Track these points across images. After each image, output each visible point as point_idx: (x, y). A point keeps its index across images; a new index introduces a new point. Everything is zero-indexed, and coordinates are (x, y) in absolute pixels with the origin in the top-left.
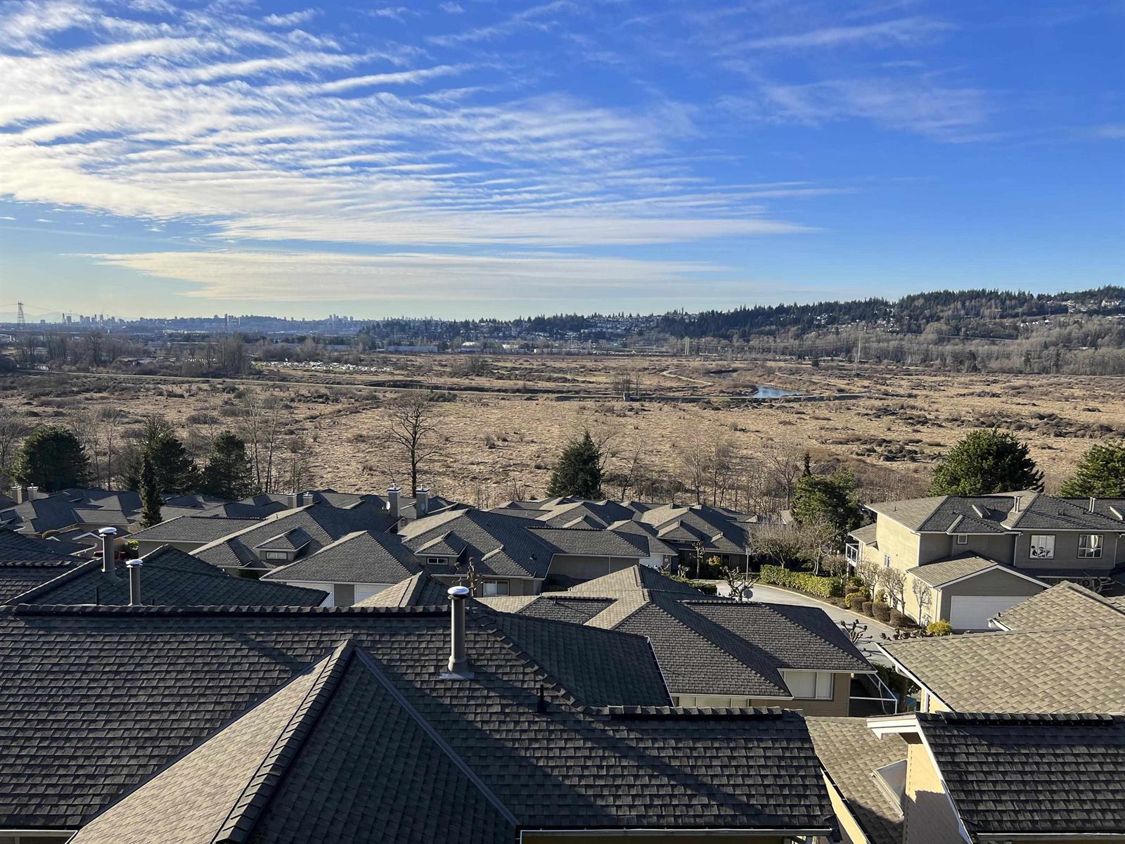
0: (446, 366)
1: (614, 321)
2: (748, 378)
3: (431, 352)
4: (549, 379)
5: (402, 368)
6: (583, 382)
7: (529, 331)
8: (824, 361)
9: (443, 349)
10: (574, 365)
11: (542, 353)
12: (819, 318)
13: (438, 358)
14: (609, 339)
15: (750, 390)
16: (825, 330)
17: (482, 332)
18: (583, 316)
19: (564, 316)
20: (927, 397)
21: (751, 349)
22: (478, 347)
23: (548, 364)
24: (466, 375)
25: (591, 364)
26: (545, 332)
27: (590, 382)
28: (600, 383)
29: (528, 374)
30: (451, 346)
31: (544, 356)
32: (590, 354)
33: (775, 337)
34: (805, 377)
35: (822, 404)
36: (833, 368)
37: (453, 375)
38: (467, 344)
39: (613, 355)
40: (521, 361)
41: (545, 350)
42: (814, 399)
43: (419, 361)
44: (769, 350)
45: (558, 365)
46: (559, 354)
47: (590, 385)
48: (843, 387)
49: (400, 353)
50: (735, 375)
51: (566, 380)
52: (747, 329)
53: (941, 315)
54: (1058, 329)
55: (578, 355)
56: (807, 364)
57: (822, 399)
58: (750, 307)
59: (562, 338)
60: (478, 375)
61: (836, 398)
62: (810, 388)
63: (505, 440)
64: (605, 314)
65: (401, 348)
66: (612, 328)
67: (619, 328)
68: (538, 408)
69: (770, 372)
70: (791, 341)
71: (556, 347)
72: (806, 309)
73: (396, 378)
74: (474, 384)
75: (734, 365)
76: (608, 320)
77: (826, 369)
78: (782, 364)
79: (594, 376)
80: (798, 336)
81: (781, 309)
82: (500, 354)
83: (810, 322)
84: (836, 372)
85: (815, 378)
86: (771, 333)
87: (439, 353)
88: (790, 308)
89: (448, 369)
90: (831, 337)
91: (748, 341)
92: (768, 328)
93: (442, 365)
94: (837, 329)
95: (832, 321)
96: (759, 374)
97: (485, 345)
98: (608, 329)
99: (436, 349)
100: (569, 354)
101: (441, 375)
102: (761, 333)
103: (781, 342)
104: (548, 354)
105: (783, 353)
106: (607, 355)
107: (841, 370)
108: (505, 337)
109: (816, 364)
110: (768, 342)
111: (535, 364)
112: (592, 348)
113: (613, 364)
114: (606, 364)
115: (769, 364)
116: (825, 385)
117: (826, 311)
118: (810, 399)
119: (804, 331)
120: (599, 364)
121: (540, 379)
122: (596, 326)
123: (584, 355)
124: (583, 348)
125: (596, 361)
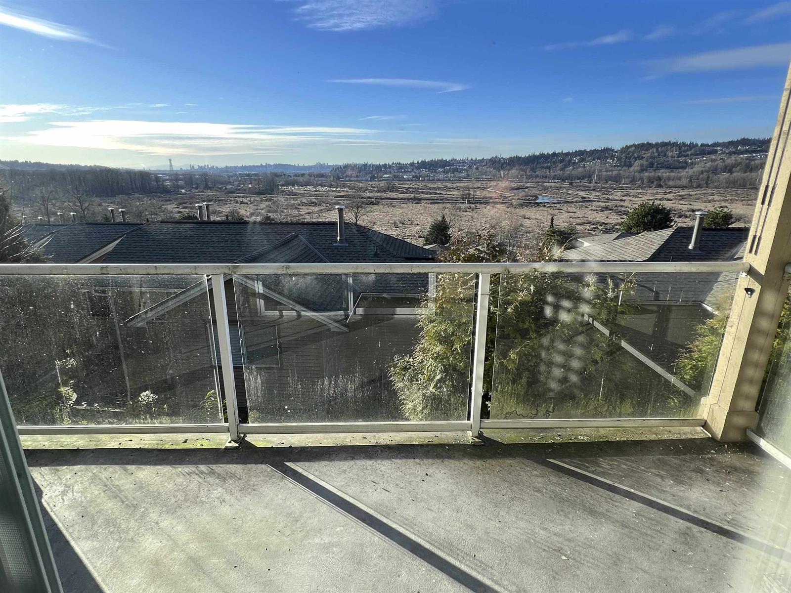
0: (374, 187)
1: (463, 162)
2: (534, 192)
3: (367, 180)
4: (427, 193)
5: (353, 189)
6: (445, 194)
7: (418, 168)
8: (576, 182)
9: (373, 178)
10: (441, 186)
12: (575, 159)
13: (370, 183)
14: (460, 172)
15: (534, 198)
16: (578, 165)
17: (393, 169)
18: (446, 160)
19: (436, 160)
20: (631, 201)
21: (537, 176)
22: (392, 177)
23: (427, 185)
24: (385, 192)
25: (450, 185)
26: (426, 168)
27: (449, 195)
28: (454, 195)
29: (417, 191)
30: (377, 177)
31: (425, 181)
32: (450, 180)
33: (550, 170)
34: (565, 191)
35: (573, 205)
36: (580, 186)
37: (377, 192)
38: (385, 176)
39: (462, 181)
40: (413, 184)
41: (426, 178)
42: (569, 202)
43: (361, 185)
44: (546, 177)
45: (432, 186)
46: (432, 180)
47: (449, 196)
48: (584, 196)
49: (352, 181)
50: (526, 190)
51: (436, 194)
52: (534, 165)
53: (644, 156)
54: (710, 163)
55: (443, 181)
56: (566, 184)
57: (572, 202)
58: (537, 153)
59: (435, 172)
60: (390, 192)
61: (580, 202)
62: (567, 197)
63: (403, 224)
64: (458, 159)
65: (352, 179)
66: (462, 166)
67: (465, 166)
68: (421, 208)
69: (546, 188)
70: (559, 171)
71: (432, 177)
72: (568, 154)
73: (349, 193)
74: (388, 196)
75: (526, 185)
76: (459, 162)
77: (577, 187)
78: (553, 184)
79: (451, 191)
80: (562, 169)
81: (554, 154)
82: (402, 181)
83: (570, 161)
84: (582, 188)
85: (570, 192)
86: (549, 168)
87: (371, 181)
88: (559, 153)
89: (375, 189)
90: (580, 170)
91: (535, 172)
92: (546, 164)
93: (372, 187)
94: (584, 164)
95: (582, 160)
96: (540, 189)
97: (395, 176)
98: (460, 166)
99: (369, 179)
100: (438, 180)
101: (371, 192)
102: (542, 167)
103: (554, 172)
104: (427, 180)
105: (554, 179)
106: (459, 180)
107: (584, 187)
108: (405, 172)
109: (571, 184)
110: (546, 173)
111: (421, 185)
112: (451, 177)
113: (461, 185)
114: (458, 185)
115: (545, 184)
116: (575, 195)
117: (579, 155)
118: (566, 202)
119: (566, 166)
120: (454, 185)
121: (423, 193)
122: (453, 165)
123: (446, 180)
124: (446, 177)
125: (452, 184)
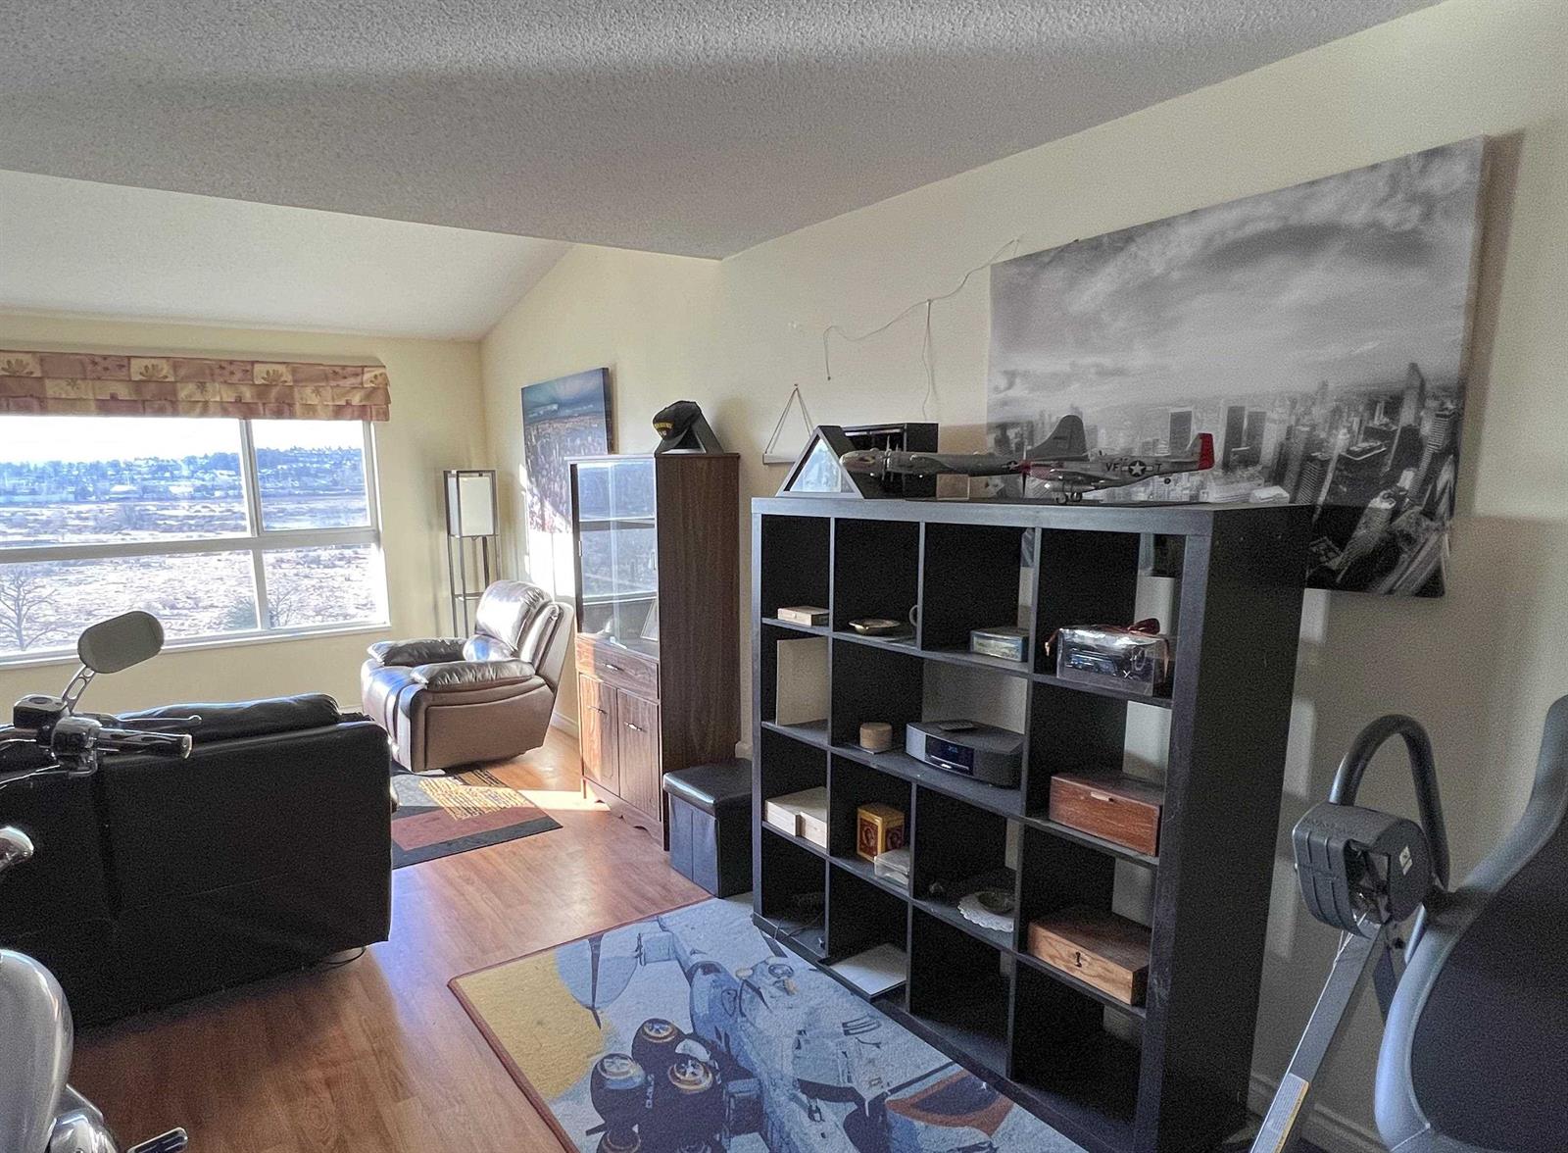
0: (87, 519)
1: (320, 455)
3: (65, 502)
5: (19, 525)
7: (206, 469)
9: (82, 496)
11: (227, 496)
13: (75, 508)
14: (316, 476)
17: (139, 473)
22: (135, 492)
23: (236, 510)
24: (118, 529)
25: (293, 506)
26: (231, 469)
29: (207, 523)
30: (94, 493)
31: (229, 500)
32: (290, 494)
37: (96, 530)
38: (118, 488)
39: (321, 495)
40: (198, 507)
41: (231, 492)
43: (46, 513)
49: (17, 504)
60: (135, 528)
63: (173, 607)
65: (17, 499)
66: (317, 462)
67: (326, 463)
68: (221, 564)
73: (10, 538)
74: (129, 540)
76: (310, 454)
82: (168, 499)
87: (77, 502)
89: (91, 523)
93: (81, 519)
97: (145, 490)
98: (311, 463)
99: (71, 497)
101: (79, 530)
106: (314, 495)
108: (173, 478)
111: (218, 509)
112: (293, 487)
113: (321, 505)
114: (312, 506)
120: (304, 506)
121: (224, 528)
122: (297, 461)
123: (284, 496)
124: (282, 488)
125: (299, 503)
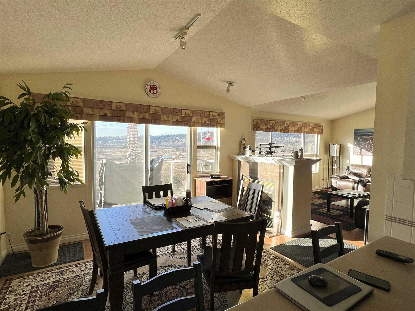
2: (160, 153)
4: (103, 155)
6: (114, 155)
8: (179, 148)
10: (111, 150)
11: (101, 147)
12: (178, 138)
14: (121, 143)
15: (161, 156)
16: (179, 141)
18: (113, 137)
19: (107, 136)
20: (202, 156)
21: (161, 146)
23: (103, 150)
25: (116, 150)
26: (101, 141)
27: (116, 155)
28: (119, 155)
31: (101, 148)
32: (116, 147)
33: (167, 142)
34: (175, 153)
35: (179, 159)
36: (181, 150)
42: (177, 158)
44: (166, 146)
45: (106, 150)
46: (106, 147)
47: (116, 156)
48: (184, 155)
50: (157, 152)
51: (108, 155)
52: (160, 140)
53: (205, 137)
55: (112, 147)
56: (175, 149)
57: (179, 158)
58: (160, 135)
59: (107, 143)
61: (182, 158)
62: (176, 155)
64: (120, 136)
66: (122, 140)
67: (124, 140)
69: (166, 151)
70: (171, 143)
71: (105, 145)
72: (174, 135)
75: (157, 150)
77: (180, 150)
78: (169, 149)
79: (117, 153)
80: (173, 142)
81: (168, 136)
83: (175, 139)
84: (182, 151)
85: (177, 153)
86: (166, 141)
88: (170, 135)
90: (180, 142)
91: (160, 144)
92: (165, 140)
94: (182, 140)
95: (181, 138)
96: (163, 152)
98: (121, 140)
100: (109, 147)
102: (163, 141)
103: (169, 144)
104: (103, 147)
105: (169, 147)
107: (183, 151)
109: (177, 149)
110: (165, 144)
114: (121, 150)
115: (166, 149)
116: (179, 154)
117: (179, 136)
118: (175, 158)
119: (174, 141)
120: (119, 150)
121: (100, 154)
122: (117, 139)
123: (114, 147)
124: (114, 146)
125: (118, 149)
